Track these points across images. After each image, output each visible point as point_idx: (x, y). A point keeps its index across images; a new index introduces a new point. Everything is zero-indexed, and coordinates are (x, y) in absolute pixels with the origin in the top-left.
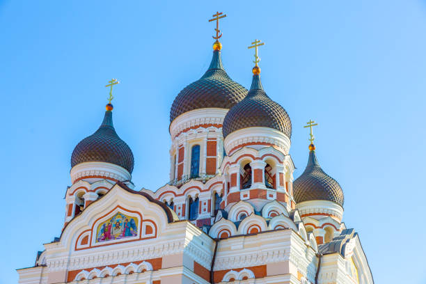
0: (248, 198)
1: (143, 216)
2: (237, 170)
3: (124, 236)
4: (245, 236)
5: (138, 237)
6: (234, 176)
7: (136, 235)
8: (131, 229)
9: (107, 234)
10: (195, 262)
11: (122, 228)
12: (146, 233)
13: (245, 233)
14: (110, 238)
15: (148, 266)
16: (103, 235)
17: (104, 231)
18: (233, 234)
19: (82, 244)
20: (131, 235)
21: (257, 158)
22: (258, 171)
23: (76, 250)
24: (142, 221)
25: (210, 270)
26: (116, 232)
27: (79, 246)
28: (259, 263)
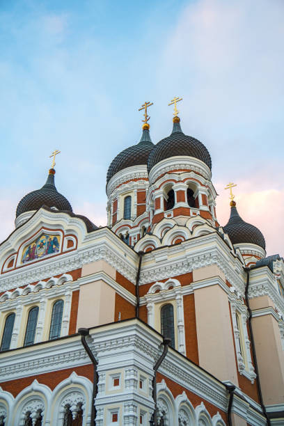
0: (172, 216)
1: (65, 232)
2: (160, 194)
3: (47, 253)
4: (169, 246)
5: (60, 252)
6: (158, 200)
7: (58, 251)
8: (54, 246)
9: (31, 255)
10: (117, 272)
11: (45, 247)
12: (68, 247)
13: (170, 244)
14: (34, 258)
15: (69, 277)
16: (28, 256)
17: (28, 252)
18: (157, 247)
19: (9, 267)
20: (54, 252)
21: (179, 181)
22: (181, 193)
23: (2, 273)
24: (64, 236)
25: (135, 284)
26: (40, 252)
27: (5, 269)
28: (185, 271)
